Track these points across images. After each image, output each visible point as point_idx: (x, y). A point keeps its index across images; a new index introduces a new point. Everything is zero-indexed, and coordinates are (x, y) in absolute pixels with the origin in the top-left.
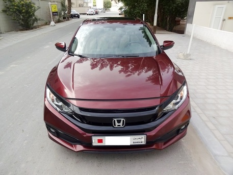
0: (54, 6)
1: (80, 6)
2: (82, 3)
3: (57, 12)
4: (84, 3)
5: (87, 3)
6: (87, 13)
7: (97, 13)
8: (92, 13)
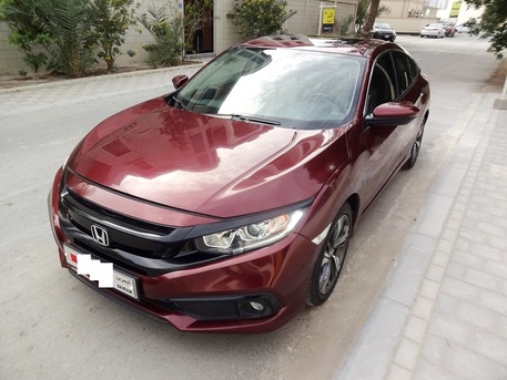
0: (329, 12)
1: (410, 15)
2: (420, 8)
3: (331, 25)
4: (425, 9)
5: (434, 10)
6: (423, 32)
7: (449, 34)
8: (435, 33)
